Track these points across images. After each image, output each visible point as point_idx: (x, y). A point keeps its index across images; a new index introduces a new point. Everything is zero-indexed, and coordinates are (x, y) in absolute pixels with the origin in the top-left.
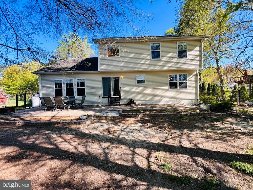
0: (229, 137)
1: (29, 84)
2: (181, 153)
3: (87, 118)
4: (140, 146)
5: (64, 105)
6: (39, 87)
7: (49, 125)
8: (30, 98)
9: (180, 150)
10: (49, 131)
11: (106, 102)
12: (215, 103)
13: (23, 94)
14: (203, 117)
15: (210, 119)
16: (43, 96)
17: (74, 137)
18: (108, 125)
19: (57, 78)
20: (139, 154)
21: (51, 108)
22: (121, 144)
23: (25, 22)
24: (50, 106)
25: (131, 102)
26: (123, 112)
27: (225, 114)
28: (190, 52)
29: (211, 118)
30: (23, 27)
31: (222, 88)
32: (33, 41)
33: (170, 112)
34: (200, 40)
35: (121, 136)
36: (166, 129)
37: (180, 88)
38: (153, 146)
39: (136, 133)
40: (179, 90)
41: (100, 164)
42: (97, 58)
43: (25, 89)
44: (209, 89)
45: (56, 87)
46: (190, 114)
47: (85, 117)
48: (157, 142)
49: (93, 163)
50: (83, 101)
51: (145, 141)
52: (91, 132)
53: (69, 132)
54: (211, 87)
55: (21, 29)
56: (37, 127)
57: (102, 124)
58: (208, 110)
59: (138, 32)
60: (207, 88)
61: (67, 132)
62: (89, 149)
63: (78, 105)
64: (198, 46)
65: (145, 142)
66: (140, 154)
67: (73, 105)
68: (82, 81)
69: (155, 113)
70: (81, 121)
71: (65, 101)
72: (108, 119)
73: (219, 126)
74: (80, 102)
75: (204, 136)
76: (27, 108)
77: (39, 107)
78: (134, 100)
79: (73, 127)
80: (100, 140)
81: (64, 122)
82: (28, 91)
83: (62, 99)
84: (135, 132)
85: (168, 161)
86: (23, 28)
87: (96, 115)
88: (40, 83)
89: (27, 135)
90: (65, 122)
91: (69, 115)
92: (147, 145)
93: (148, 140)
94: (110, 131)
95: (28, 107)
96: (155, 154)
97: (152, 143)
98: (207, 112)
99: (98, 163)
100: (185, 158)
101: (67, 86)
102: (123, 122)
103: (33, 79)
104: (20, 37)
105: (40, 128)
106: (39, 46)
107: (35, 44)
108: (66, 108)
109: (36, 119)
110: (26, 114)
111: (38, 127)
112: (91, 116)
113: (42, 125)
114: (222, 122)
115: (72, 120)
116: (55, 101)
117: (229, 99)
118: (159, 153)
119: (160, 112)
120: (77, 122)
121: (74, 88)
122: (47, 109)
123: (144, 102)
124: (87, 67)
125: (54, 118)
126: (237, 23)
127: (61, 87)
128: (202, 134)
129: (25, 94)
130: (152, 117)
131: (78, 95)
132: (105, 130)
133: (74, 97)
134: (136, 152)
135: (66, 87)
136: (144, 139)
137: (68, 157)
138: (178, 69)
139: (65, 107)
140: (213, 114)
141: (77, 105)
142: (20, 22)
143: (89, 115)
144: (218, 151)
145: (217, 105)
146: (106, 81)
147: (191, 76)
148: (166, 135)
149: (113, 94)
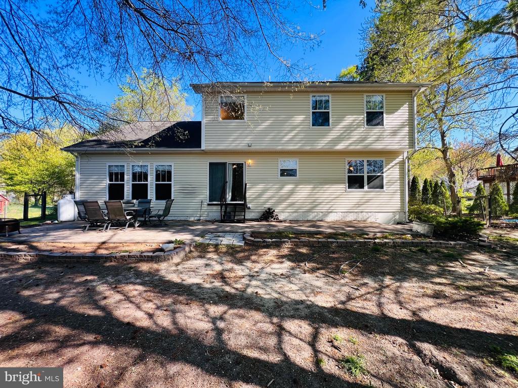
0: (482, 294)
1: (54, 173)
2: (384, 332)
3: (175, 248)
4: (292, 313)
5: (126, 219)
6: (75, 179)
7: (93, 262)
8: (54, 202)
9: (381, 324)
10: (92, 274)
11: (215, 214)
12: (443, 220)
13: (40, 193)
14: (421, 251)
15: (436, 255)
16: (83, 199)
17: (146, 291)
18: (222, 264)
19: (115, 162)
20: (292, 331)
21: (98, 224)
22: (251, 309)
23: (50, 41)
24: (98, 220)
25: (268, 215)
26: (251, 236)
27: (466, 244)
28: (391, 116)
29: (437, 251)
30: (46, 51)
31: (452, 189)
32: (67, 82)
33: (351, 237)
34: (411, 91)
35: (249, 290)
36: (346, 274)
37: (368, 188)
38: (320, 314)
39: (281, 283)
40: (367, 192)
41: (205, 355)
42: (200, 123)
43: (44, 184)
44: (427, 191)
45: (111, 180)
46: (394, 242)
47: (172, 246)
48: (328, 305)
49: (190, 353)
50: (167, 210)
51: (302, 302)
52: (184, 278)
53: (136, 279)
54: (431, 186)
55: (41, 56)
56: (65, 265)
57: (208, 262)
58: (429, 235)
59: (289, 69)
60: (421, 188)
61: (131, 278)
62: (181, 320)
63: (156, 219)
64: (407, 104)
65: (302, 304)
66: (293, 333)
67: (145, 218)
68: (167, 169)
69: (320, 240)
70: (162, 254)
71: (128, 210)
72: (220, 250)
73: (456, 269)
74: (161, 213)
75: (429, 292)
76: (47, 224)
77: (74, 221)
78: (274, 211)
79: (145, 267)
80: (204, 299)
81: (125, 256)
82: (51, 186)
83: (123, 205)
84: (279, 280)
85: (357, 350)
86: (46, 54)
87: (195, 242)
88: (77, 170)
89: (43, 284)
90: (128, 256)
91: (137, 241)
92: (307, 311)
93: (310, 299)
94: (225, 278)
95: (49, 220)
96: (326, 333)
97: (317, 306)
98: (428, 240)
99: (200, 354)
100: (394, 343)
101: (134, 178)
102: (253, 257)
103: (64, 162)
104: (38, 73)
105: (74, 267)
106: (79, 92)
107: (72, 88)
108: (132, 225)
109: (64, 247)
110: (43, 236)
111: (67, 266)
112: (184, 244)
113: (78, 262)
114: (462, 263)
115: (143, 252)
116: (107, 209)
117: (467, 212)
118: (336, 330)
119: (330, 238)
120: (155, 256)
121: (149, 183)
122: (89, 227)
123: (294, 216)
124: (181, 140)
125: (104, 246)
126: (483, 60)
127: (122, 179)
128: (423, 288)
129: (45, 192)
130: (314, 247)
131: (157, 198)
132: (214, 276)
133: (149, 202)
134: (285, 327)
135: (133, 181)
136: (299, 297)
137: (133, 338)
138: (367, 150)
139: (128, 223)
140: (440, 243)
141: (154, 219)
142: (40, 41)
143: (179, 241)
144: (464, 327)
145: (448, 225)
146: (216, 170)
147: (392, 164)
148: (346, 289)
149: (230, 198)
